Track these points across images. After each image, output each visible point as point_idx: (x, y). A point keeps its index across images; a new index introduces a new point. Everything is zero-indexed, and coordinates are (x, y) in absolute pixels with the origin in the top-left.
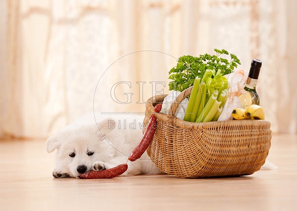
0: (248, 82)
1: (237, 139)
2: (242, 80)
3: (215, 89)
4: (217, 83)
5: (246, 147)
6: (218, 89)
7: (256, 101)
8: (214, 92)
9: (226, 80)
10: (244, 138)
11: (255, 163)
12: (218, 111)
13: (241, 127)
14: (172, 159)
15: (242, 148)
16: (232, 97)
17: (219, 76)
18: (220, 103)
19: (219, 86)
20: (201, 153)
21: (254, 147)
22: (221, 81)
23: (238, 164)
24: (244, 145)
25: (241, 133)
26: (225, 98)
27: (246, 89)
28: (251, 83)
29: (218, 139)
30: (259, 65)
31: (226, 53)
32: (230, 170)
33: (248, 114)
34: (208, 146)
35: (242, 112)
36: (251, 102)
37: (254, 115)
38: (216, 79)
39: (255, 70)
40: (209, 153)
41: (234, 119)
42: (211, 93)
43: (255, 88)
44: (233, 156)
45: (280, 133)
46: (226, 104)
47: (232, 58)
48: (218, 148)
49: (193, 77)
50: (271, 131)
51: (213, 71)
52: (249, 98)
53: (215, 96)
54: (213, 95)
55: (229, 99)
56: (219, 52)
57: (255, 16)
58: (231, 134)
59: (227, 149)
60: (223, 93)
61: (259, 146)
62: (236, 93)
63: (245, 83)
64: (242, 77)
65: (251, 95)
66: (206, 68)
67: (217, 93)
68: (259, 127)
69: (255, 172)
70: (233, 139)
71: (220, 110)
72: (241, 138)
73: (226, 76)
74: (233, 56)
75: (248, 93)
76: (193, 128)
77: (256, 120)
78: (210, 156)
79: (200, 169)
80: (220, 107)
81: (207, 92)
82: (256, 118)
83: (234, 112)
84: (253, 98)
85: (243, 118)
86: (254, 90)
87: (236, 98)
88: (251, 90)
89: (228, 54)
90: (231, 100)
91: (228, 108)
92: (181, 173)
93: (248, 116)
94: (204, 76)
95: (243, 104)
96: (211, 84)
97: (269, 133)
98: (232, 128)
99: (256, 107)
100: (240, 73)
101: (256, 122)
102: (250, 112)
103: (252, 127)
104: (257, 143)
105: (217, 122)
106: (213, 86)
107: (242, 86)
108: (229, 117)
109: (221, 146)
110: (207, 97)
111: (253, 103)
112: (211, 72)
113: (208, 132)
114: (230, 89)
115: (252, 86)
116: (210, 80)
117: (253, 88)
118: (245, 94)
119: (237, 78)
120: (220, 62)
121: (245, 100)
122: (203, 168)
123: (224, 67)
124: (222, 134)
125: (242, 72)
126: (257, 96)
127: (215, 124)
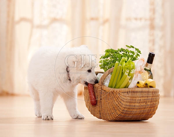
0: (146, 66)
1: (139, 99)
2: (143, 64)
3: (127, 69)
4: (128, 65)
5: (145, 104)
6: (129, 69)
7: (151, 77)
8: (127, 71)
9: (133, 64)
10: (144, 98)
11: (150, 113)
12: (128, 82)
13: (142, 92)
14: (101, 109)
15: (142, 104)
16: (137, 74)
17: (130, 62)
18: (130, 77)
19: (129, 67)
20: (118, 107)
21: (149, 104)
22: (131, 64)
23: (140, 113)
24: (143, 102)
25: (142, 95)
26: (133, 74)
27: (145, 69)
28: (148, 66)
29: (128, 98)
30: (153, 55)
31: (133, 47)
32: (135, 117)
33: (146, 84)
34: (122, 102)
35: (142, 83)
36: (148, 77)
37: (149, 85)
38: (128, 63)
39: (151, 58)
40: (123, 106)
41: (138, 87)
42: (125, 71)
43: (150, 69)
44: (137, 109)
45: (165, 96)
46: (134, 78)
47: (136, 50)
48: (128, 104)
49: (114, 62)
50: (159, 95)
51: (126, 58)
52: (147, 75)
53: (127, 73)
54: (126, 72)
55: (135, 75)
56: (129, 47)
57: (152, 27)
58: (136, 96)
59: (133, 104)
60: (132, 72)
61: (152, 103)
62: (139, 72)
63: (144, 66)
64: (143, 62)
65: (148, 73)
66: (122, 56)
67: (128, 71)
68: (153, 92)
69: (149, 119)
70: (137, 99)
71: (130, 81)
72: (142, 98)
73: (134, 62)
74: (136, 49)
75: (146, 72)
76: (114, 91)
77: (151, 88)
78: (123, 109)
79: (117, 116)
80: (130, 80)
81: (122, 70)
82: (151, 87)
83: (138, 83)
84: (149, 75)
85: (144, 86)
86: (150, 71)
87: (139, 75)
88: (148, 70)
89: (134, 48)
90: (136, 76)
91: (134, 80)
92: (106, 118)
93: (146, 85)
94: (121, 61)
95: (143, 78)
96: (125, 66)
97: (158, 96)
98: (137, 92)
99: (151, 80)
100: (142, 60)
101: (151, 89)
102: (147, 83)
103: (148, 92)
104: (151, 102)
105: (128, 88)
106: (126, 67)
107: (143, 67)
108: (135, 85)
109: (130, 102)
110: (123, 74)
111: (149, 78)
112: (125, 59)
113: (122, 94)
114: (136, 69)
115: (149, 68)
116: (124, 64)
117: (149, 69)
118: (144, 72)
119: (140, 63)
120: (130, 53)
121: (145, 76)
122: (119, 115)
123: (132, 56)
124: (130, 96)
125: (143, 59)
126: (151, 74)
127: (126, 90)
